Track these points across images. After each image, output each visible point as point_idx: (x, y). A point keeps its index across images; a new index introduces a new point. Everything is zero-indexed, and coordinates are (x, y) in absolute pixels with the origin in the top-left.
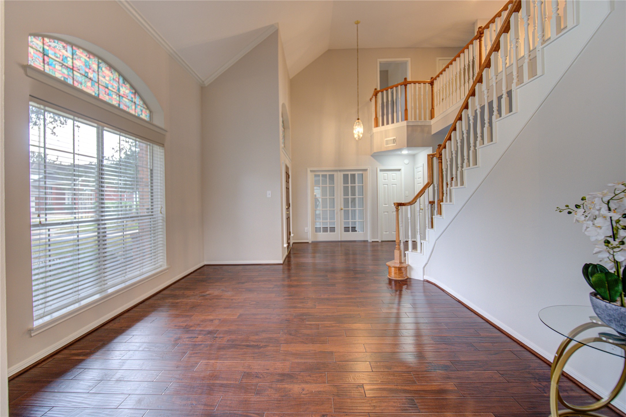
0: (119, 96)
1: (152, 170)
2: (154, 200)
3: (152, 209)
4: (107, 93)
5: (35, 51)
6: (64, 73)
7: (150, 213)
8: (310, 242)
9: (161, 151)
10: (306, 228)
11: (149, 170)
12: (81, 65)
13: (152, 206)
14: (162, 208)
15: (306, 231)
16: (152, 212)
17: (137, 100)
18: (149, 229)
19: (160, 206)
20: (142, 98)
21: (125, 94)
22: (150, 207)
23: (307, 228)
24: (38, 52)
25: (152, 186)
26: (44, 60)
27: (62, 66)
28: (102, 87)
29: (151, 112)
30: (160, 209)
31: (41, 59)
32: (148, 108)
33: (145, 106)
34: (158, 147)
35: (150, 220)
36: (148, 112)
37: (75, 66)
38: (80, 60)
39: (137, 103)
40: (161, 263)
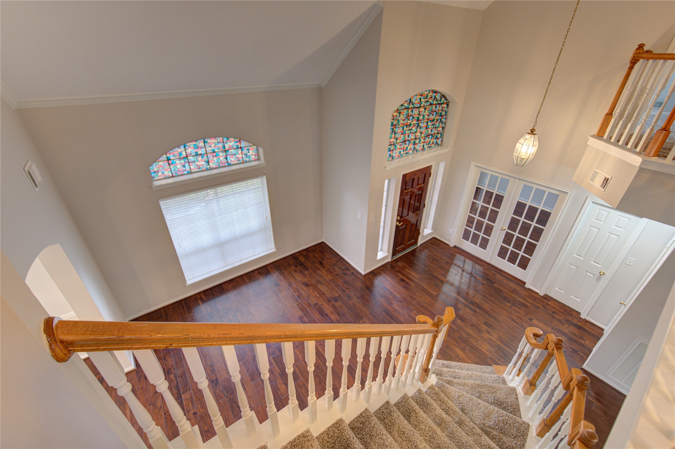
0: (225, 151)
4: (214, 156)
5: (163, 162)
6: (182, 163)
8: (452, 245)
12: (191, 150)
15: (450, 233)
17: (243, 144)
20: (246, 141)
21: (230, 147)
23: (452, 230)
24: (165, 162)
26: (169, 163)
27: (180, 160)
28: (210, 154)
29: (257, 146)
31: (167, 164)
32: (254, 145)
33: (251, 144)
36: (255, 147)
37: (188, 154)
38: (190, 147)
39: (243, 146)
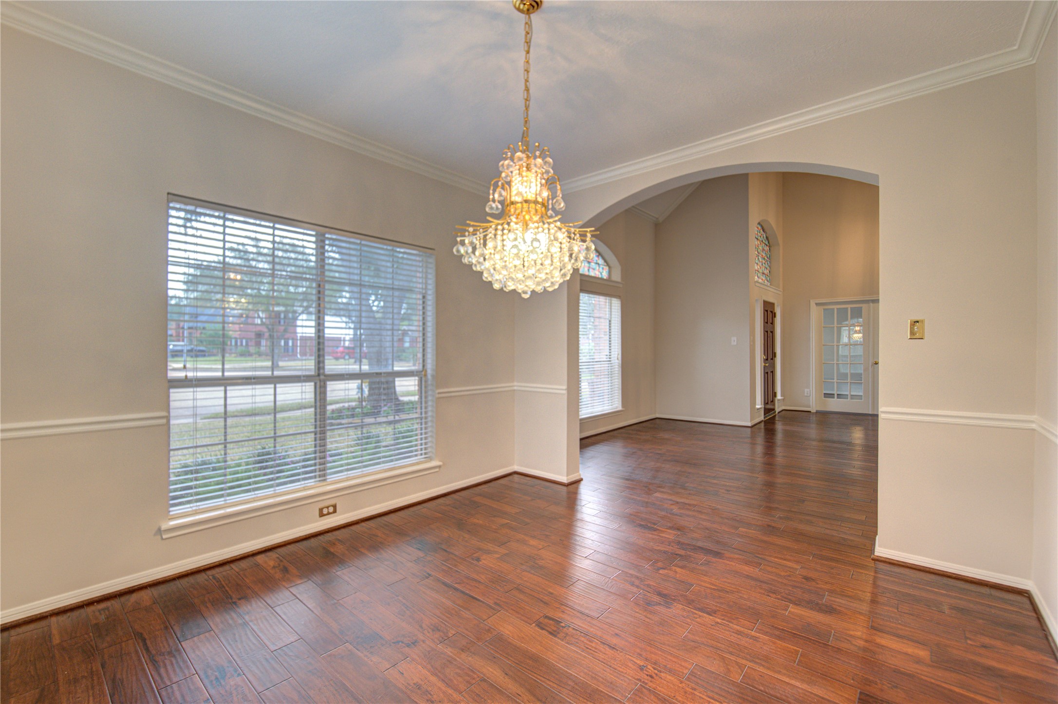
1: (610, 321)
2: (612, 347)
3: (610, 355)
7: (608, 359)
8: (814, 411)
9: (616, 302)
10: (806, 390)
11: (608, 321)
13: (610, 353)
14: (618, 355)
15: (806, 395)
16: (610, 358)
17: (601, 261)
18: (607, 373)
19: (616, 353)
20: (603, 258)
21: (592, 259)
22: (608, 354)
23: (809, 390)
25: (610, 335)
29: (610, 267)
30: (616, 356)
32: (608, 265)
33: (605, 264)
34: (616, 299)
35: (607, 365)
36: (607, 268)
39: (600, 263)
40: (617, 405)
